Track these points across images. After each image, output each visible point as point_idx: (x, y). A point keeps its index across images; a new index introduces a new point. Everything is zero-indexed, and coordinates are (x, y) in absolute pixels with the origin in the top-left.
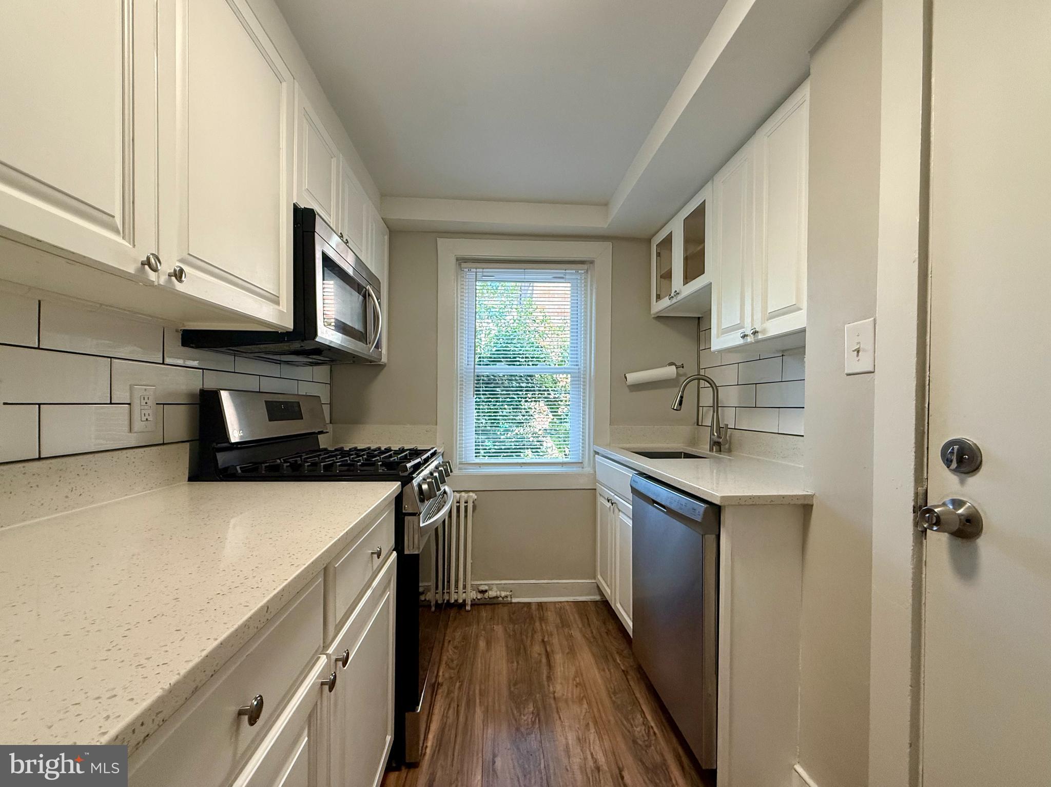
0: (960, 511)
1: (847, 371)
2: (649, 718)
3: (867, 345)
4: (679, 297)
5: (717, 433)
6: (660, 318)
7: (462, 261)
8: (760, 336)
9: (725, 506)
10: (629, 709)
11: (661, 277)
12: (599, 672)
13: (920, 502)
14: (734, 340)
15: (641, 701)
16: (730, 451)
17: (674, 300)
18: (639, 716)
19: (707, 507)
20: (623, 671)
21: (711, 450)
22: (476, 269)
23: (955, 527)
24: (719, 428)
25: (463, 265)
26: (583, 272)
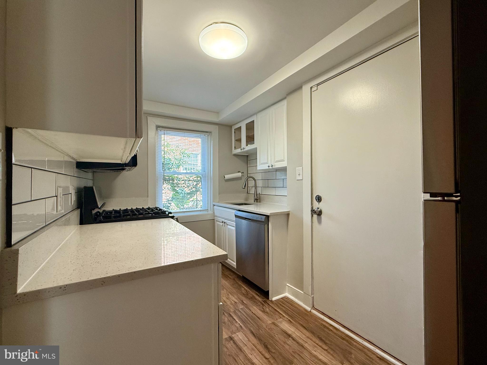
0: (319, 210)
1: (297, 179)
2: (245, 288)
3: (301, 173)
4: (245, 150)
5: (256, 196)
6: (235, 155)
7: (158, 127)
8: (273, 167)
9: (270, 216)
10: (239, 287)
11: (236, 140)
12: (226, 281)
13: (312, 209)
14: (265, 167)
15: (242, 285)
16: (260, 202)
17: (242, 151)
18: (242, 288)
19: (265, 217)
20: (233, 279)
21: (254, 202)
22: (164, 131)
23: (318, 213)
24: (257, 194)
25: (158, 128)
26: (207, 135)
